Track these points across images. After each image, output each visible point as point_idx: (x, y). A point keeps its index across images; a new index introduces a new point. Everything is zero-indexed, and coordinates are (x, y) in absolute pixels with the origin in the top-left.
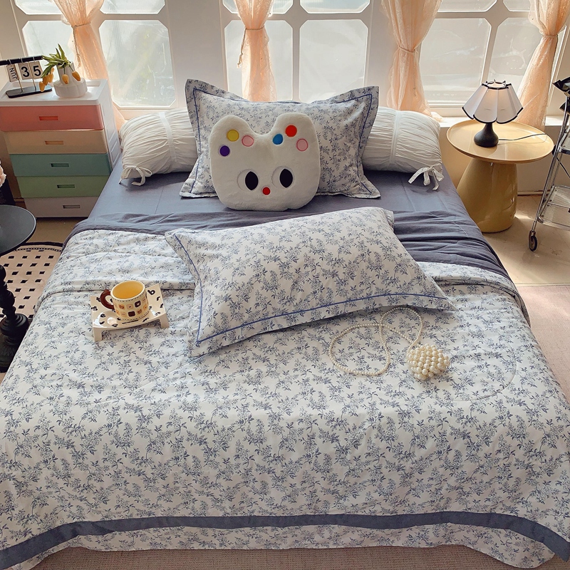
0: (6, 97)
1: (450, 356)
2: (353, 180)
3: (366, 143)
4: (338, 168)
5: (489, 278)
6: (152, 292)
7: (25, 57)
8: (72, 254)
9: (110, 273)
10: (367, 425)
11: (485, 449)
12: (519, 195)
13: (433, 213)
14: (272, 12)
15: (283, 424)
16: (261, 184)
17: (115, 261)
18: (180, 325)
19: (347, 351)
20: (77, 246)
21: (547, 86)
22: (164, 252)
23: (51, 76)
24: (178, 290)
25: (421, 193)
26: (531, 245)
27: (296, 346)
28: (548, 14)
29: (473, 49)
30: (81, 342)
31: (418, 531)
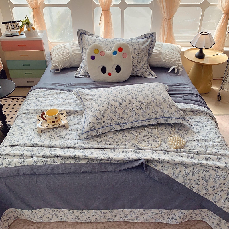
0: (5, 37)
1: (186, 140)
2: (145, 70)
3: (151, 56)
4: (139, 65)
5: (201, 110)
6: (62, 114)
7: (13, 21)
8: (30, 99)
9: (45, 106)
12: (213, 79)
13: (178, 84)
16: (108, 71)
17: (47, 101)
18: (74, 127)
19: (143, 138)
20: (32, 95)
21: (225, 34)
22: (67, 98)
23: (23, 29)
24: (73, 113)
25: (174, 76)
26: (218, 99)
27: (122, 136)
28: (225, 5)
29: (194, 19)
30: (33, 133)
31: (172, 216)
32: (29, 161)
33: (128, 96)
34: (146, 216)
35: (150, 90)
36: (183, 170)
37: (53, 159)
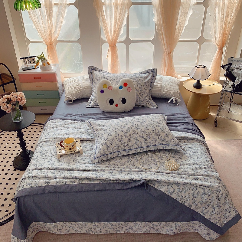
0: (22, 70)
1: (180, 164)
2: (148, 101)
3: (152, 88)
4: (142, 97)
5: (195, 137)
6: (77, 142)
7: (29, 56)
8: (48, 128)
9: (62, 135)
12: (211, 106)
13: (176, 113)
14: (119, 40)
16: (115, 103)
17: (64, 131)
18: (87, 153)
19: (144, 162)
20: (50, 125)
22: (81, 127)
23: (39, 63)
24: (86, 141)
25: (172, 106)
27: (127, 160)
28: (219, 41)
30: (53, 158)
31: (170, 227)
32: (53, 182)
33: (132, 126)
34: (147, 228)
35: (151, 121)
36: (177, 188)
37: (71, 180)
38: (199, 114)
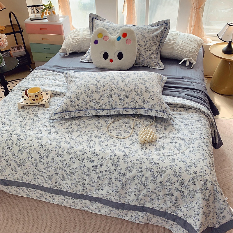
0: (30, 20)
1: (160, 136)
2: (152, 60)
3: (163, 45)
4: (146, 54)
5: (195, 106)
6: (47, 94)
7: (38, 5)
10: (108, 157)
11: (160, 179)
13: (184, 77)
15: (73, 151)
16: (110, 57)
17: (40, 81)
19: (115, 127)
20: (31, 75)
22: (60, 80)
24: (59, 95)
25: (184, 69)
27: (95, 122)
29: (230, 9)
30: (13, 108)
33: (109, 81)
35: (136, 77)
38: (226, 88)
